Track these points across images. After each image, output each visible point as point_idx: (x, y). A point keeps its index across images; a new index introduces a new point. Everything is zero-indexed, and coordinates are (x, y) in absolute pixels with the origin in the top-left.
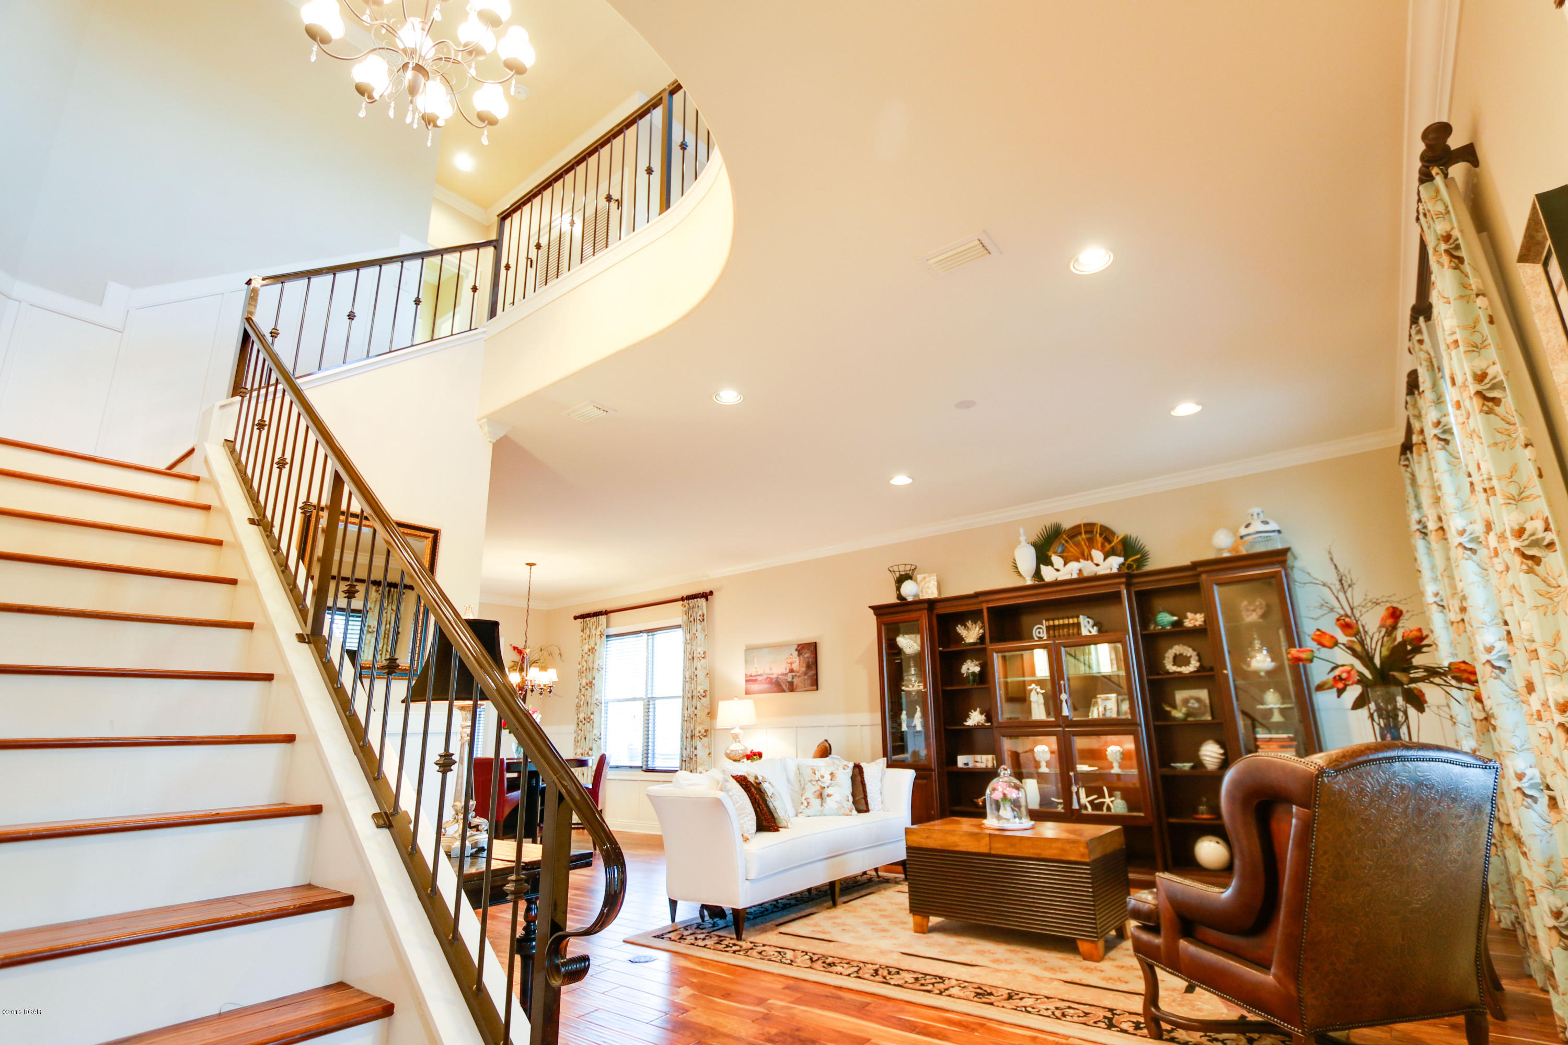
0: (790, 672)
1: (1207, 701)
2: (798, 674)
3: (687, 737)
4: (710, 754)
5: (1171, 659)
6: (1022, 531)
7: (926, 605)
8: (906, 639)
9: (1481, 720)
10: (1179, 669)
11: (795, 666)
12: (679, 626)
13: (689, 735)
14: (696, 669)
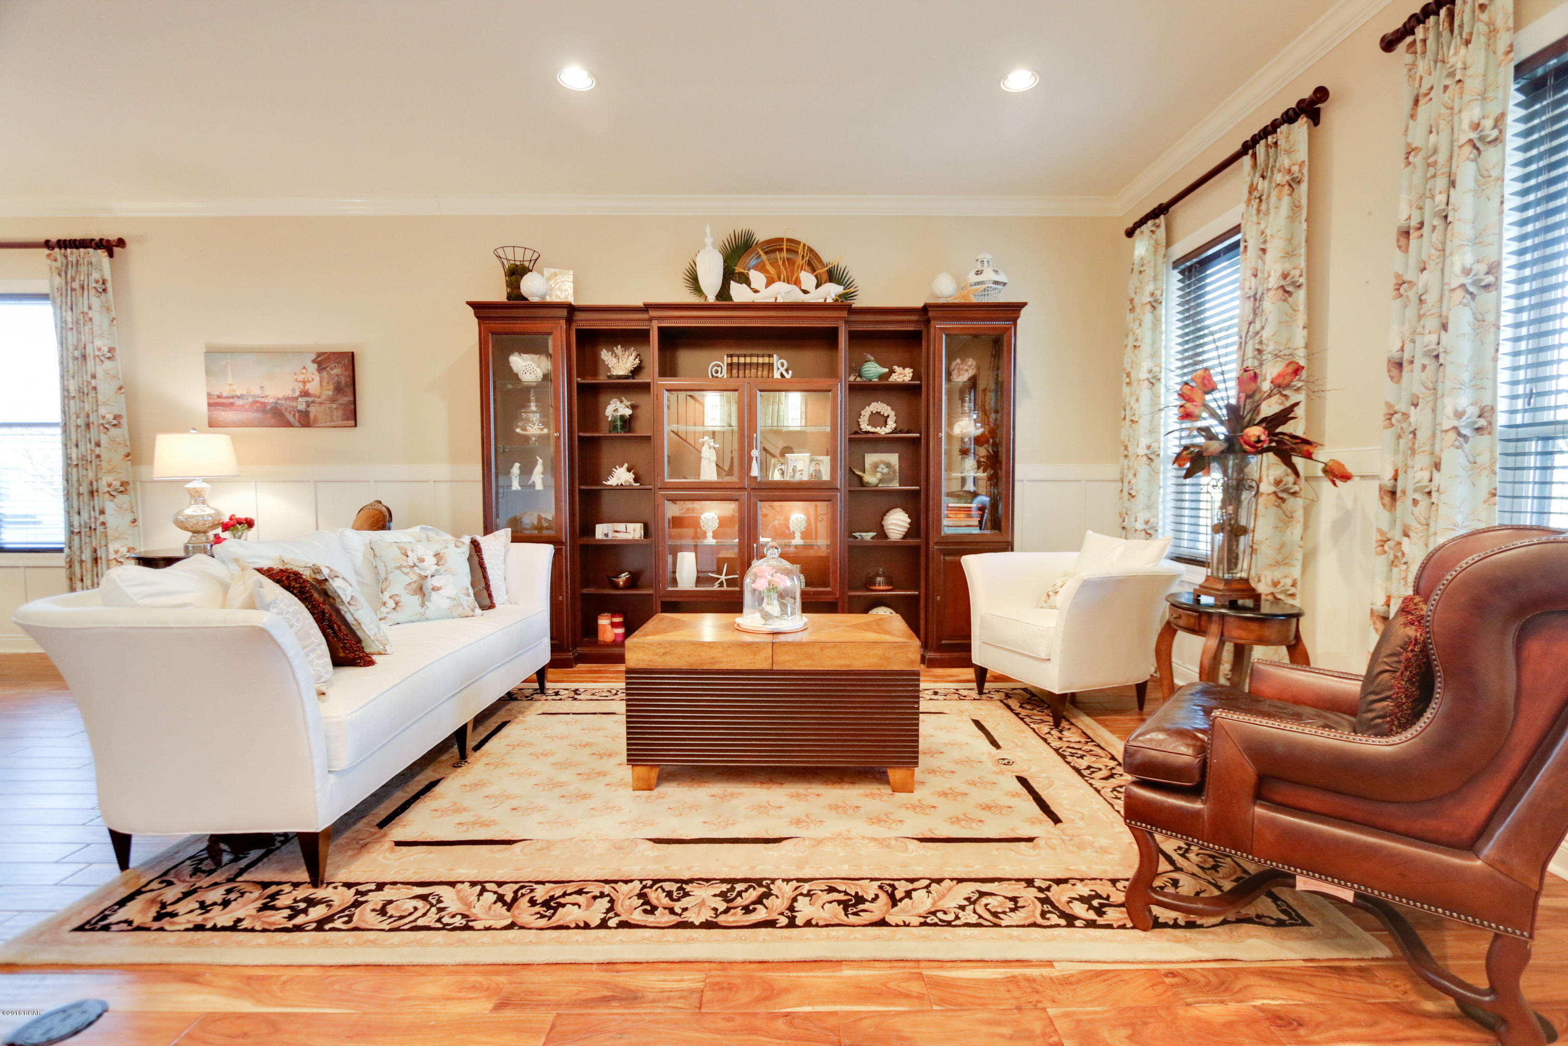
0: (302, 396)
1: (897, 467)
2: (318, 400)
3: (79, 494)
4: (134, 521)
5: (866, 418)
6: (708, 230)
7: (564, 313)
8: (524, 360)
9: (1269, 494)
10: (873, 430)
11: (313, 387)
12: (44, 297)
13: (84, 489)
14: (94, 377)
